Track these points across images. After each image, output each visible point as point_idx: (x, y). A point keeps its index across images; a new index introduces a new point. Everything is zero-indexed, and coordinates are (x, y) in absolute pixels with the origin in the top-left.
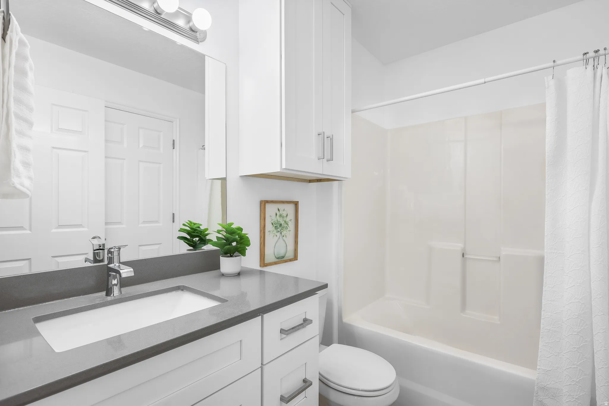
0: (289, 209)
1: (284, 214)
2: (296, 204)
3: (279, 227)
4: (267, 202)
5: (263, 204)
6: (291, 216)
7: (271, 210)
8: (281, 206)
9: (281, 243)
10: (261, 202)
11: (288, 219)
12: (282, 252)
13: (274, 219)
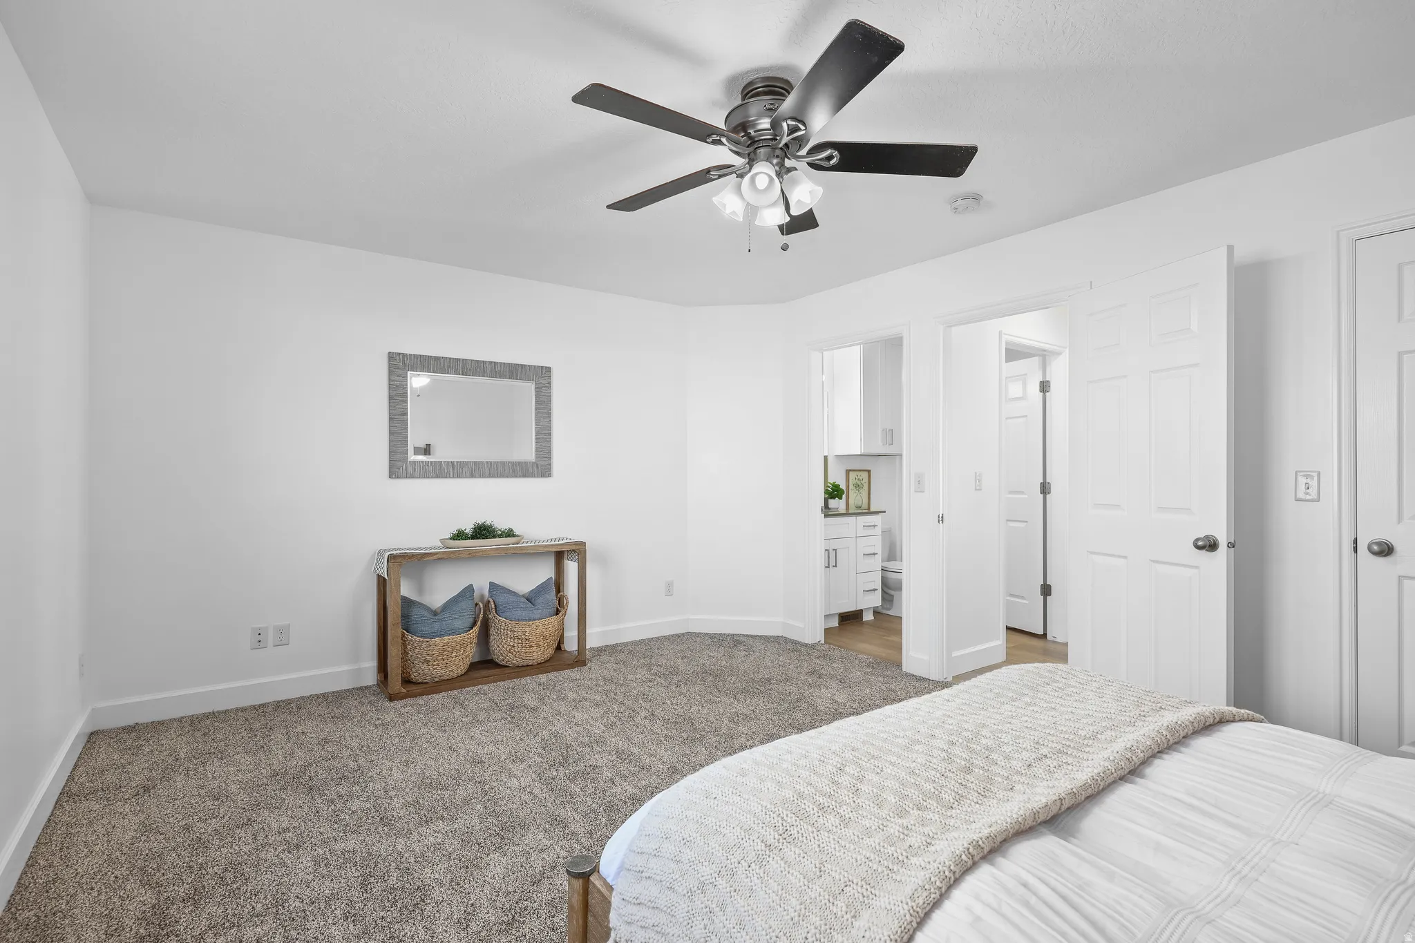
0: (865, 475)
1: (861, 478)
2: (869, 471)
3: (857, 486)
4: (850, 470)
5: (848, 472)
6: (866, 480)
7: (852, 475)
8: (859, 473)
9: (859, 497)
10: (846, 470)
11: (863, 482)
12: (860, 504)
13: (855, 482)
